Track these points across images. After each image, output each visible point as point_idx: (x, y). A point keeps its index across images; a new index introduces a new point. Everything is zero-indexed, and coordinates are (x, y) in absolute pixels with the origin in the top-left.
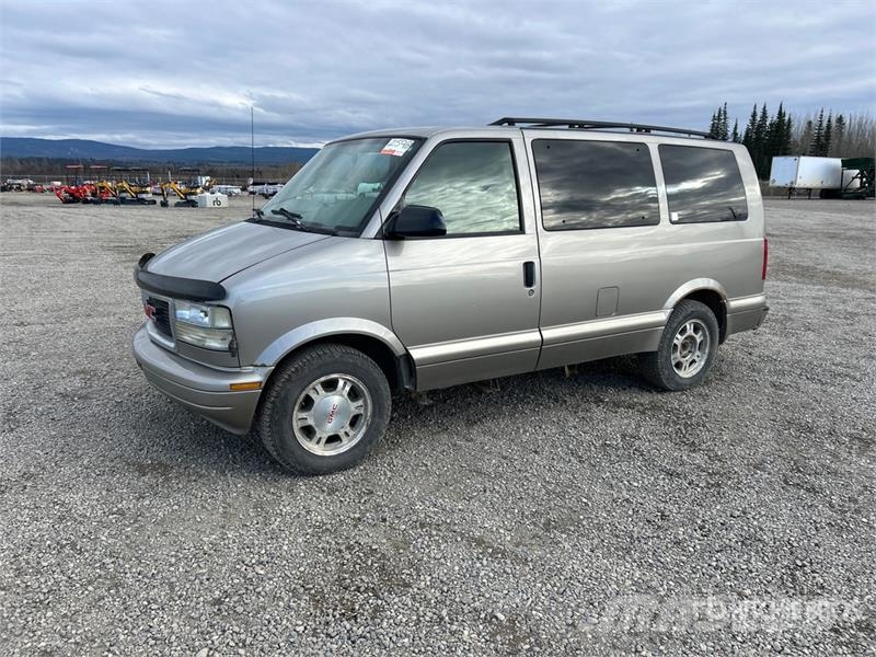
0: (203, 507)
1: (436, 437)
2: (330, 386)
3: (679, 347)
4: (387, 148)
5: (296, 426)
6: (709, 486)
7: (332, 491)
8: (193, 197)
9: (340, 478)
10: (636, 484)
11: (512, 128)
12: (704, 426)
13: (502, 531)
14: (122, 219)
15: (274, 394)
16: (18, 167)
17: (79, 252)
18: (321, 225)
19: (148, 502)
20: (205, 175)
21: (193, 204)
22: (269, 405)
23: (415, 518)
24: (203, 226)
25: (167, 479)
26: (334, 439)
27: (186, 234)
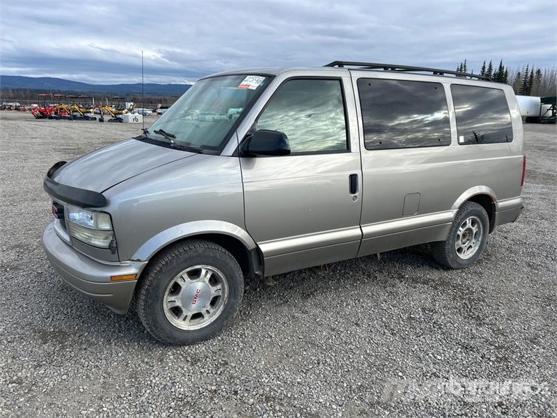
0: (88, 377)
1: (279, 309)
2: (195, 274)
3: (461, 236)
4: (243, 83)
5: (166, 307)
6: (499, 360)
7: (195, 361)
8: (120, 116)
9: (201, 349)
10: (440, 358)
11: (341, 69)
12: (484, 301)
13: (334, 407)
14: (72, 131)
15: (148, 283)
16: (11, 94)
17: (39, 152)
18: (189, 144)
19: (42, 371)
20: (129, 102)
21: (120, 120)
22: (144, 292)
23: (261, 392)
24: (124, 136)
25: (63, 348)
26: (198, 316)
27: (112, 140)
